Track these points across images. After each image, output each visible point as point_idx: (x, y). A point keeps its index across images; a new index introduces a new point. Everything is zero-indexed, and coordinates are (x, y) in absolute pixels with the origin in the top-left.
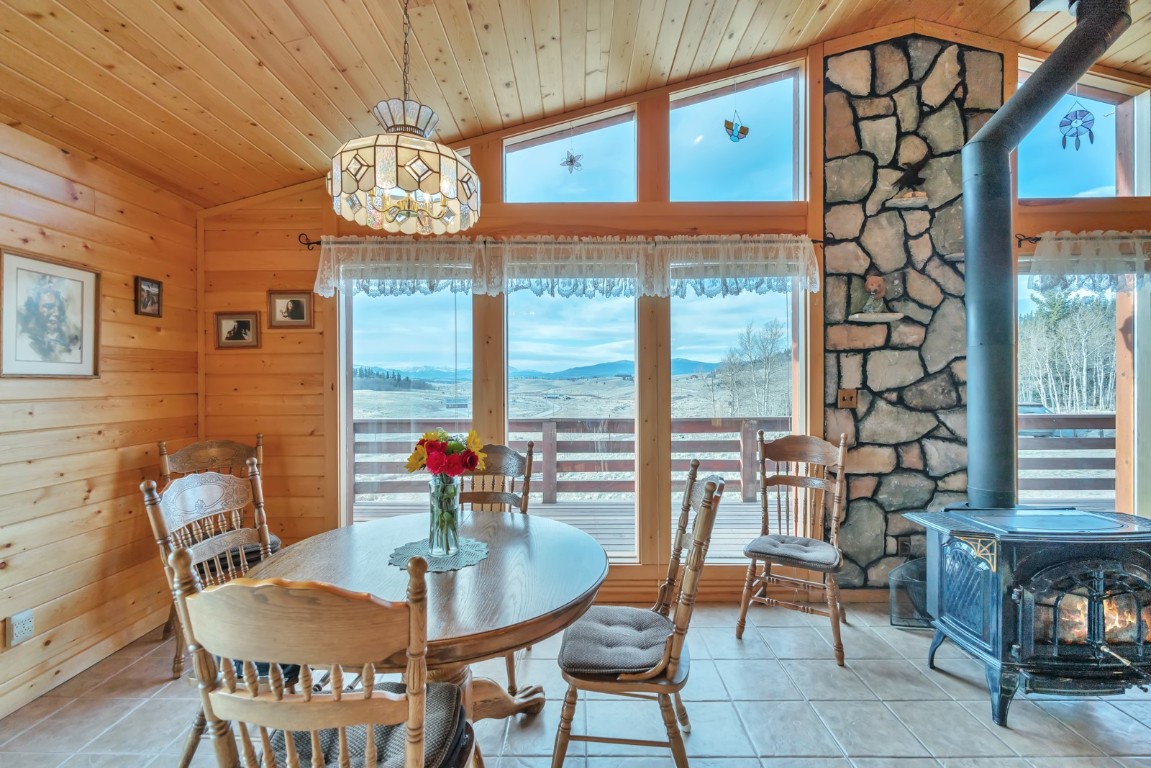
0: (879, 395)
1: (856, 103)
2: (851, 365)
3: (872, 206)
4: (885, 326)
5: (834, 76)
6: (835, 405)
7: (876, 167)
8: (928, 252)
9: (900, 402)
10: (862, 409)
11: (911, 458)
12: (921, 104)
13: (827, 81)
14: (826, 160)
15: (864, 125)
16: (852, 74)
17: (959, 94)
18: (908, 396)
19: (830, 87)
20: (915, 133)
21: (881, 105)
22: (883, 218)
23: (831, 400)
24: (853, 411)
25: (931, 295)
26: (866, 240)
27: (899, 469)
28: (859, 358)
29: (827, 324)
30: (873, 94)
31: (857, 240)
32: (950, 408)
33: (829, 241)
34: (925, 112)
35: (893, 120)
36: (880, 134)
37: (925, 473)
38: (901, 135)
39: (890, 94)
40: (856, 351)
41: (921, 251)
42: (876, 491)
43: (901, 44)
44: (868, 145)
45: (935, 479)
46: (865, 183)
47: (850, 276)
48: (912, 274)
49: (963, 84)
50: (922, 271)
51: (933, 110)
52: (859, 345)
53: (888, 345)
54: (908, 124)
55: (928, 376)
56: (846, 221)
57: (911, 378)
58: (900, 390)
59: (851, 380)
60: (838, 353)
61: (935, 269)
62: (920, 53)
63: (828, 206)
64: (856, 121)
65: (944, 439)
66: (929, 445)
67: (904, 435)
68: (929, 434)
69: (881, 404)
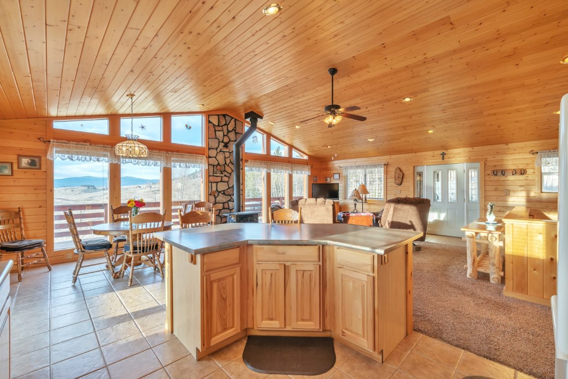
0: (219, 192)
1: (215, 127)
2: (214, 185)
3: (218, 150)
4: (221, 177)
5: (211, 120)
6: (211, 194)
7: (219, 142)
8: (229, 162)
9: (224, 194)
10: (216, 195)
11: (226, 206)
12: (228, 130)
14: (209, 138)
15: (217, 132)
16: (214, 120)
17: (235, 129)
18: (225, 192)
19: (210, 122)
20: (227, 136)
21: (220, 128)
22: (221, 153)
23: (210, 193)
24: (215, 196)
25: (230, 171)
26: (217, 158)
27: (224, 208)
28: (216, 184)
29: (209, 176)
30: (219, 126)
31: (215, 157)
33: (209, 157)
34: (229, 132)
35: (222, 132)
36: (220, 134)
37: (229, 209)
38: (224, 136)
39: (222, 126)
40: (215, 182)
41: (228, 161)
42: (219, 214)
43: (224, 116)
44: (217, 137)
46: (217, 145)
47: (214, 165)
48: (226, 166)
49: (235, 127)
50: (228, 165)
51: (230, 132)
52: (216, 181)
53: (221, 181)
54: (225, 134)
55: (229, 188)
56: (213, 153)
57: (226, 188)
58: (224, 191)
59: (214, 189)
60: (211, 182)
61: (230, 165)
62: (227, 118)
63: (209, 149)
64: (215, 131)
66: (229, 202)
67: (225, 201)
68: (229, 201)
69: (220, 194)
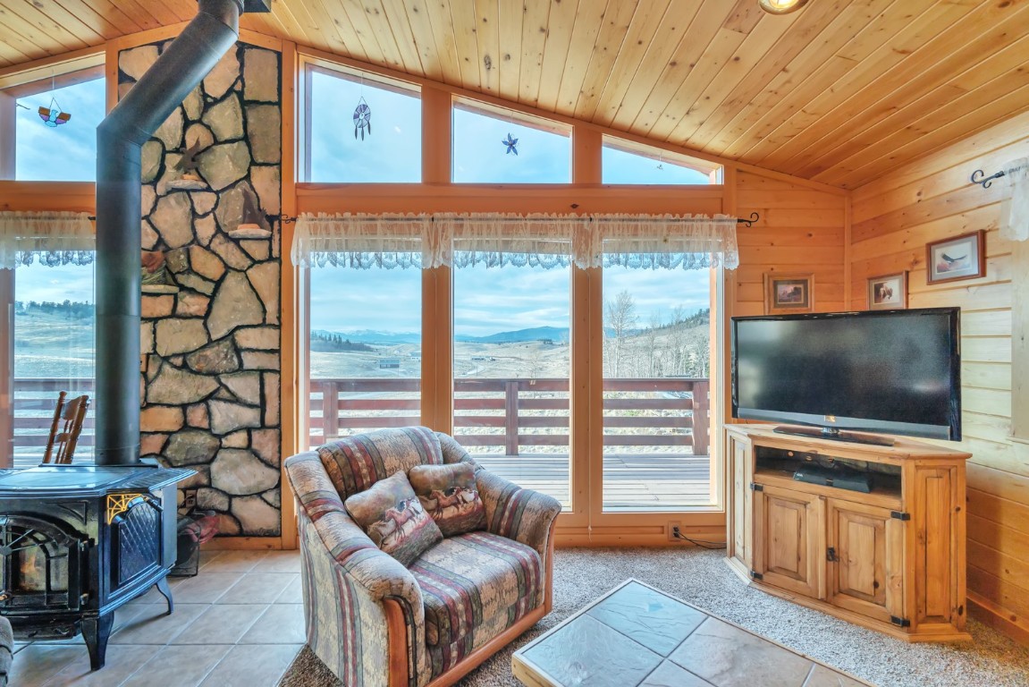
0: (166, 359)
3: (161, 189)
4: (173, 297)
5: (126, 67)
7: (164, 152)
8: (212, 231)
9: (185, 366)
10: (152, 372)
11: (197, 417)
12: (204, 95)
13: (120, 72)
16: (139, 67)
17: (238, 87)
18: (193, 362)
19: (124, 78)
20: (200, 121)
22: (172, 199)
24: (145, 374)
25: (214, 269)
26: (157, 219)
27: (186, 427)
28: (149, 325)
31: (148, 219)
32: (233, 372)
34: (207, 103)
35: (179, 111)
37: (208, 430)
38: (187, 123)
40: (147, 319)
41: (206, 229)
42: (164, 447)
44: (155, 131)
45: (219, 437)
46: (153, 167)
48: (196, 250)
49: (241, 78)
50: (207, 248)
51: (216, 101)
52: (149, 313)
53: (174, 315)
54: (193, 114)
55: (210, 343)
57: (195, 345)
58: (184, 355)
61: (221, 247)
65: (225, 401)
66: (213, 404)
67: (186, 397)
68: (211, 396)
69: (167, 368)
